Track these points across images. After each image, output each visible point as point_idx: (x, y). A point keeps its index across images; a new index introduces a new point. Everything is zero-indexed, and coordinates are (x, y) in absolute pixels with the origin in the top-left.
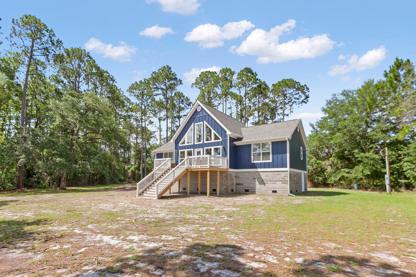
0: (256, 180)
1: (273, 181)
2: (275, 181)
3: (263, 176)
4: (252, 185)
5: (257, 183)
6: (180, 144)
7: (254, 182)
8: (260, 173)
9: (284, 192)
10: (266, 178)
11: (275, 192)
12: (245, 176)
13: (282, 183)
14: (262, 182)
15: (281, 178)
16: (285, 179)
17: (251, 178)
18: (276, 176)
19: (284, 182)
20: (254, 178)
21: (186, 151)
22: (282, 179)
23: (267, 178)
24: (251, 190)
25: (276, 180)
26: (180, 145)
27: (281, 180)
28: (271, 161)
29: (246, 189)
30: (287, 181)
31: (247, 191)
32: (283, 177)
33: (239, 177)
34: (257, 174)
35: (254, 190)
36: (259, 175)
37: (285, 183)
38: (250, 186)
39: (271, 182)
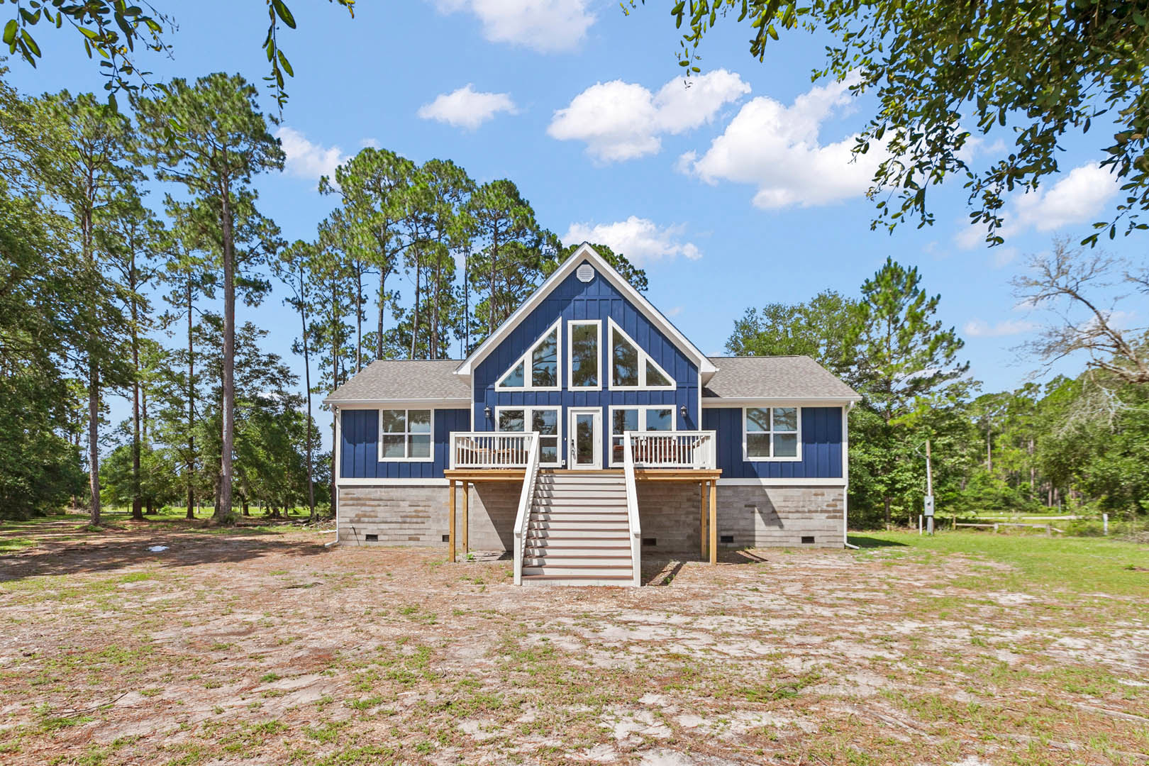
0: (756, 510)
1: (804, 512)
2: (810, 512)
3: (775, 498)
4: (742, 523)
5: (758, 517)
7: (748, 515)
8: (768, 490)
9: (832, 539)
10: (783, 504)
11: (808, 540)
12: (721, 500)
13: (828, 518)
14: (773, 518)
15: (825, 505)
16: (836, 506)
17: (742, 505)
18: (813, 498)
19: (834, 514)
20: (749, 503)
22: (828, 506)
23: (789, 504)
24: (742, 539)
25: (813, 509)
27: (825, 508)
28: (799, 458)
29: (725, 533)
30: (842, 511)
31: (729, 538)
32: (831, 503)
34: (757, 492)
35: (750, 538)
36: (766, 495)
37: (835, 517)
38: (736, 527)
39: (799, 515)
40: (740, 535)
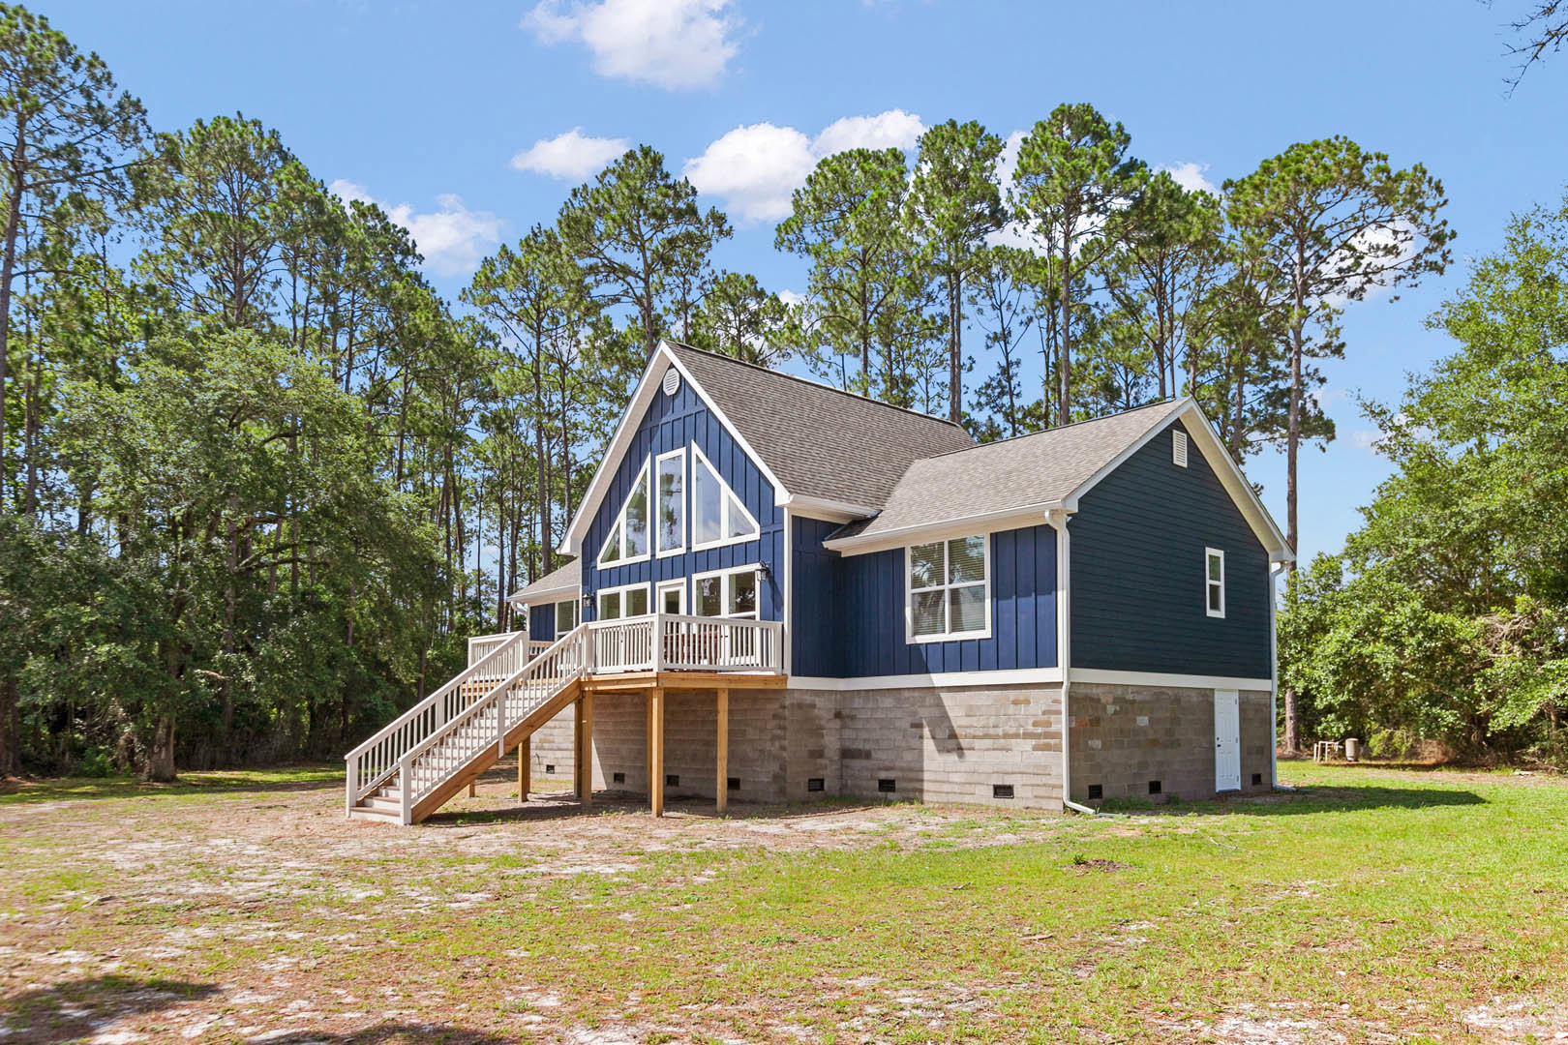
0: (926, 731)
1: (996, 737)
2: (1006, 736)
3: (955, 708)
4: (908, 756)
5: (929, 745)
6: (599, 558)
7: (914, 743)
8: (944, 696)
9: (1042, 792)
10: (965, 721)
11: (1003, 791)
12: (879, 715)
13: (1035, 748)
14: (951, 742)
15: (1031, 722)
16: (1049, 724)
17: (905, 724)
18: (1012, 709)
19: (1044, 741)
20: (917, 720)
21: (623, 591)
22: (1035, 724)
23: (973, 721)
24: (905, 785)
25: (1012, 731)
26: (601, 566)
27: (1030, 728)
28: (986, 633)
29: (883, 775)
30: (1058, 735)
31: (887, 785)
32: (1041, 718)
33: (853, 718)
34: (929, 700)
35: (917, 785)
36: (940, 705)
37: (1047, 748)
38: (898, 764)
39: (988, 743)
40: (904, 779)
